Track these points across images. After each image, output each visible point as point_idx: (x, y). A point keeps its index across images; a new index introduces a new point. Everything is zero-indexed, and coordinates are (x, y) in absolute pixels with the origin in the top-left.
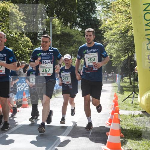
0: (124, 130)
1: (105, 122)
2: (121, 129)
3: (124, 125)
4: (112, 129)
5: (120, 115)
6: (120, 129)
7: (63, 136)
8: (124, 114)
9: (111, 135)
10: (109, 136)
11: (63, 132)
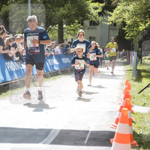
0: (138, 136)
1: (110, 123)
2: (134, 133)
3: (139, 128)
4: (118, 134)
5: (134, 113)
6: (132, 133)
7: (44, 144)
8: (140, 111)
9: (116, 141)
10: (114, 143)
11: (45, 138)
